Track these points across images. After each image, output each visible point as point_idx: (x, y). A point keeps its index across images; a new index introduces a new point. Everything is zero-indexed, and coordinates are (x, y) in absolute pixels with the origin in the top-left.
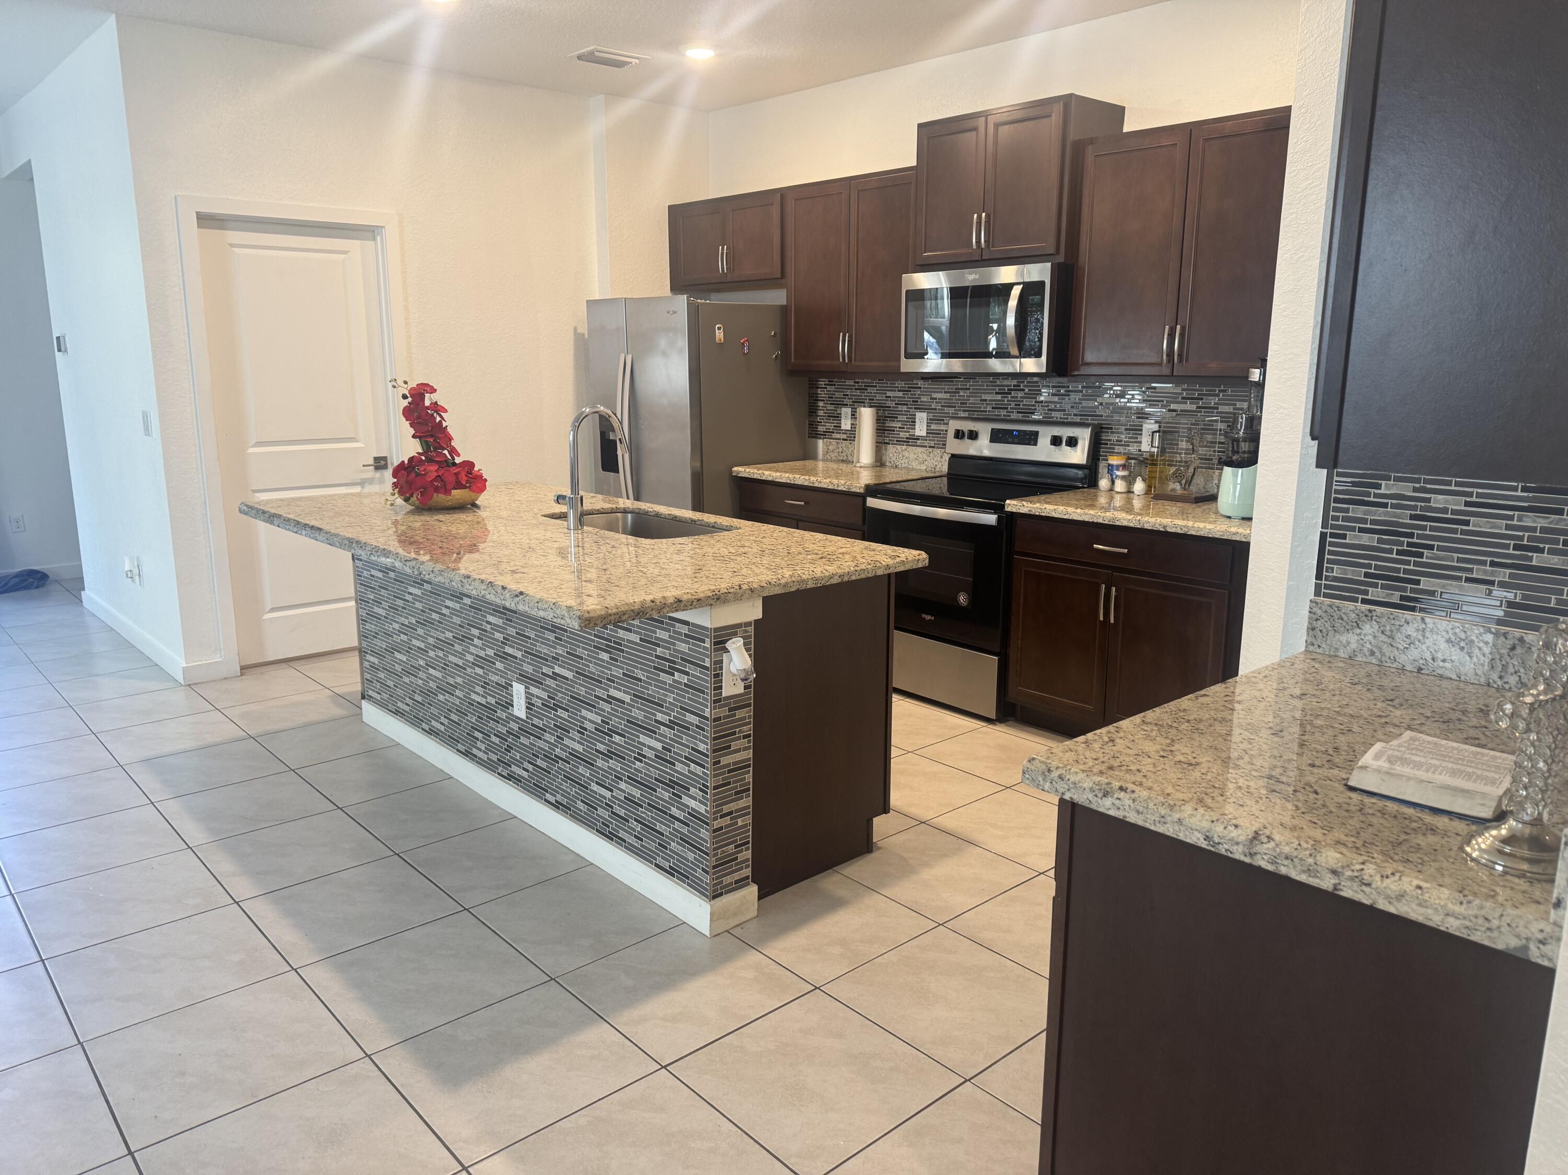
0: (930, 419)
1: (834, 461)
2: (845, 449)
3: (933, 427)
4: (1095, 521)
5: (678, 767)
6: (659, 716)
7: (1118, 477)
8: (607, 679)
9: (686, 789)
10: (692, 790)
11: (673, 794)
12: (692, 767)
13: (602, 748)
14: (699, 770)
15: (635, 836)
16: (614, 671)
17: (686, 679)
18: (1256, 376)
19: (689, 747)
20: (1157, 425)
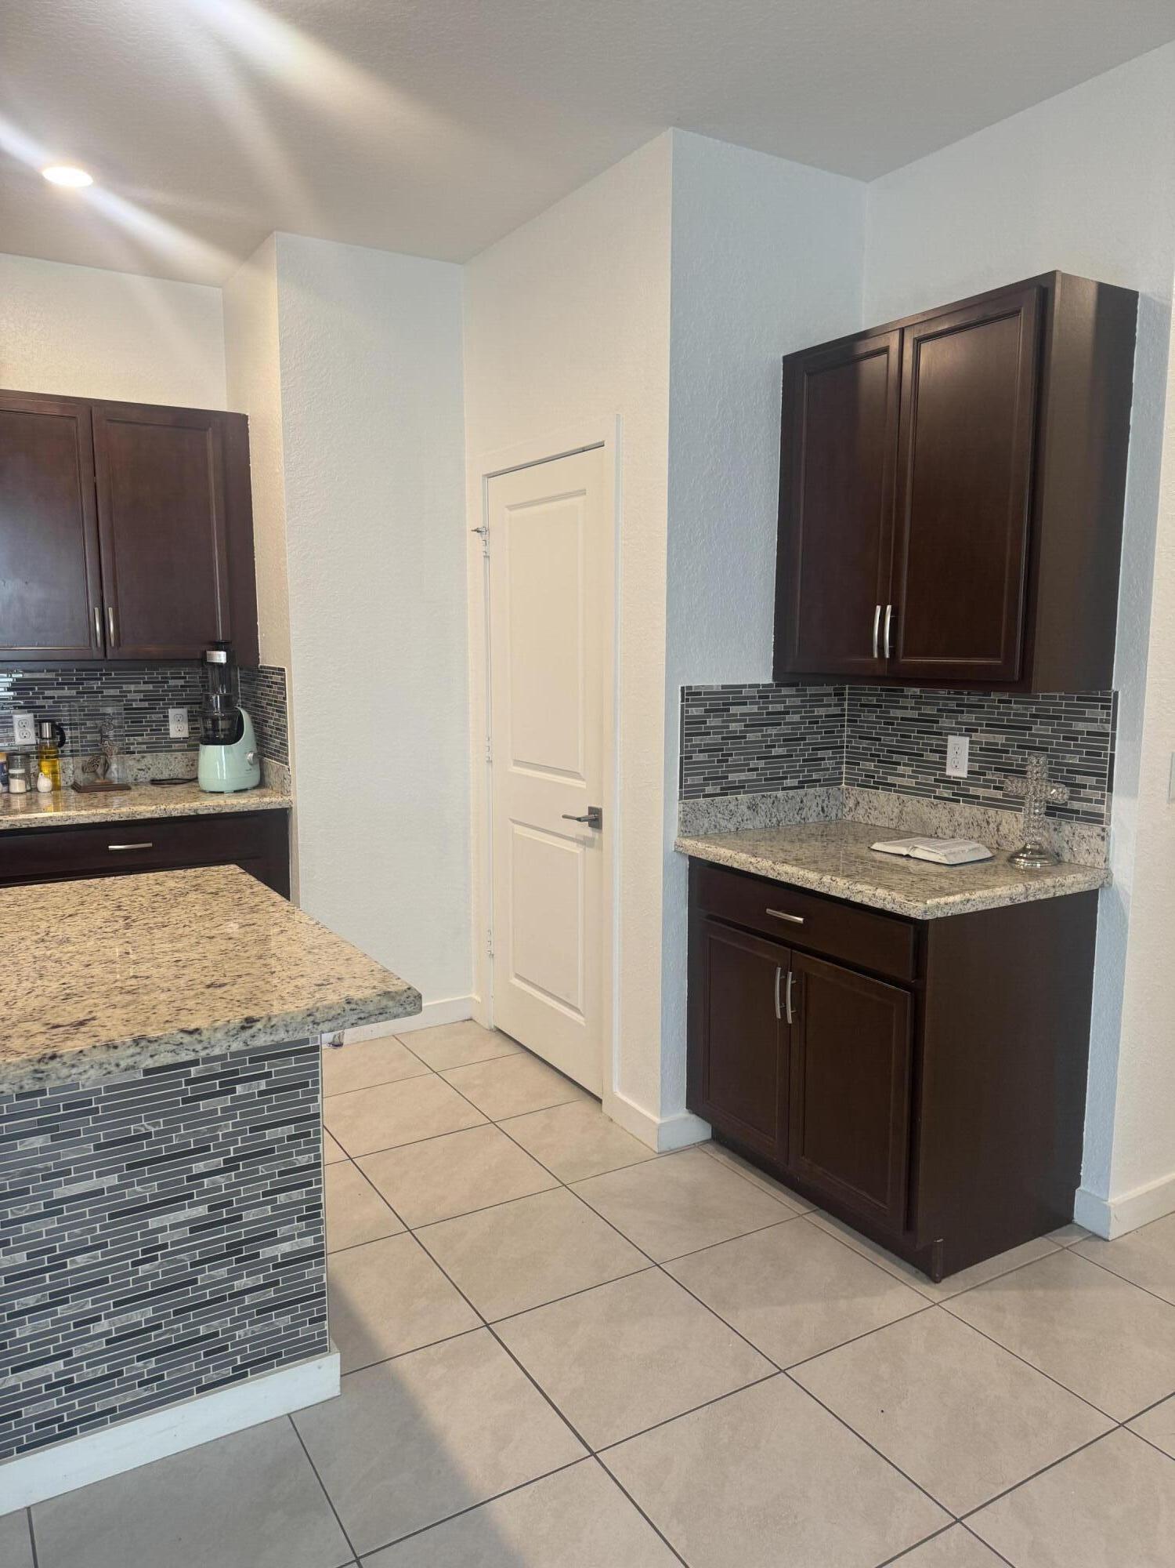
5: (248, 1216)
6: (198, 1168)
7: (13, 776)
8: (44, 1178)
9: (270, 1237)
10: (281, 1231)
11: (238, 1261)
12: (281, 1198)
13: (31, 1301)
14: (297, 1195)
15: (141, 1384)
16: (68, 1155)
17: (263, 1085)
18: (221, 657)
19: (272, 1176)
20: (31, 715)
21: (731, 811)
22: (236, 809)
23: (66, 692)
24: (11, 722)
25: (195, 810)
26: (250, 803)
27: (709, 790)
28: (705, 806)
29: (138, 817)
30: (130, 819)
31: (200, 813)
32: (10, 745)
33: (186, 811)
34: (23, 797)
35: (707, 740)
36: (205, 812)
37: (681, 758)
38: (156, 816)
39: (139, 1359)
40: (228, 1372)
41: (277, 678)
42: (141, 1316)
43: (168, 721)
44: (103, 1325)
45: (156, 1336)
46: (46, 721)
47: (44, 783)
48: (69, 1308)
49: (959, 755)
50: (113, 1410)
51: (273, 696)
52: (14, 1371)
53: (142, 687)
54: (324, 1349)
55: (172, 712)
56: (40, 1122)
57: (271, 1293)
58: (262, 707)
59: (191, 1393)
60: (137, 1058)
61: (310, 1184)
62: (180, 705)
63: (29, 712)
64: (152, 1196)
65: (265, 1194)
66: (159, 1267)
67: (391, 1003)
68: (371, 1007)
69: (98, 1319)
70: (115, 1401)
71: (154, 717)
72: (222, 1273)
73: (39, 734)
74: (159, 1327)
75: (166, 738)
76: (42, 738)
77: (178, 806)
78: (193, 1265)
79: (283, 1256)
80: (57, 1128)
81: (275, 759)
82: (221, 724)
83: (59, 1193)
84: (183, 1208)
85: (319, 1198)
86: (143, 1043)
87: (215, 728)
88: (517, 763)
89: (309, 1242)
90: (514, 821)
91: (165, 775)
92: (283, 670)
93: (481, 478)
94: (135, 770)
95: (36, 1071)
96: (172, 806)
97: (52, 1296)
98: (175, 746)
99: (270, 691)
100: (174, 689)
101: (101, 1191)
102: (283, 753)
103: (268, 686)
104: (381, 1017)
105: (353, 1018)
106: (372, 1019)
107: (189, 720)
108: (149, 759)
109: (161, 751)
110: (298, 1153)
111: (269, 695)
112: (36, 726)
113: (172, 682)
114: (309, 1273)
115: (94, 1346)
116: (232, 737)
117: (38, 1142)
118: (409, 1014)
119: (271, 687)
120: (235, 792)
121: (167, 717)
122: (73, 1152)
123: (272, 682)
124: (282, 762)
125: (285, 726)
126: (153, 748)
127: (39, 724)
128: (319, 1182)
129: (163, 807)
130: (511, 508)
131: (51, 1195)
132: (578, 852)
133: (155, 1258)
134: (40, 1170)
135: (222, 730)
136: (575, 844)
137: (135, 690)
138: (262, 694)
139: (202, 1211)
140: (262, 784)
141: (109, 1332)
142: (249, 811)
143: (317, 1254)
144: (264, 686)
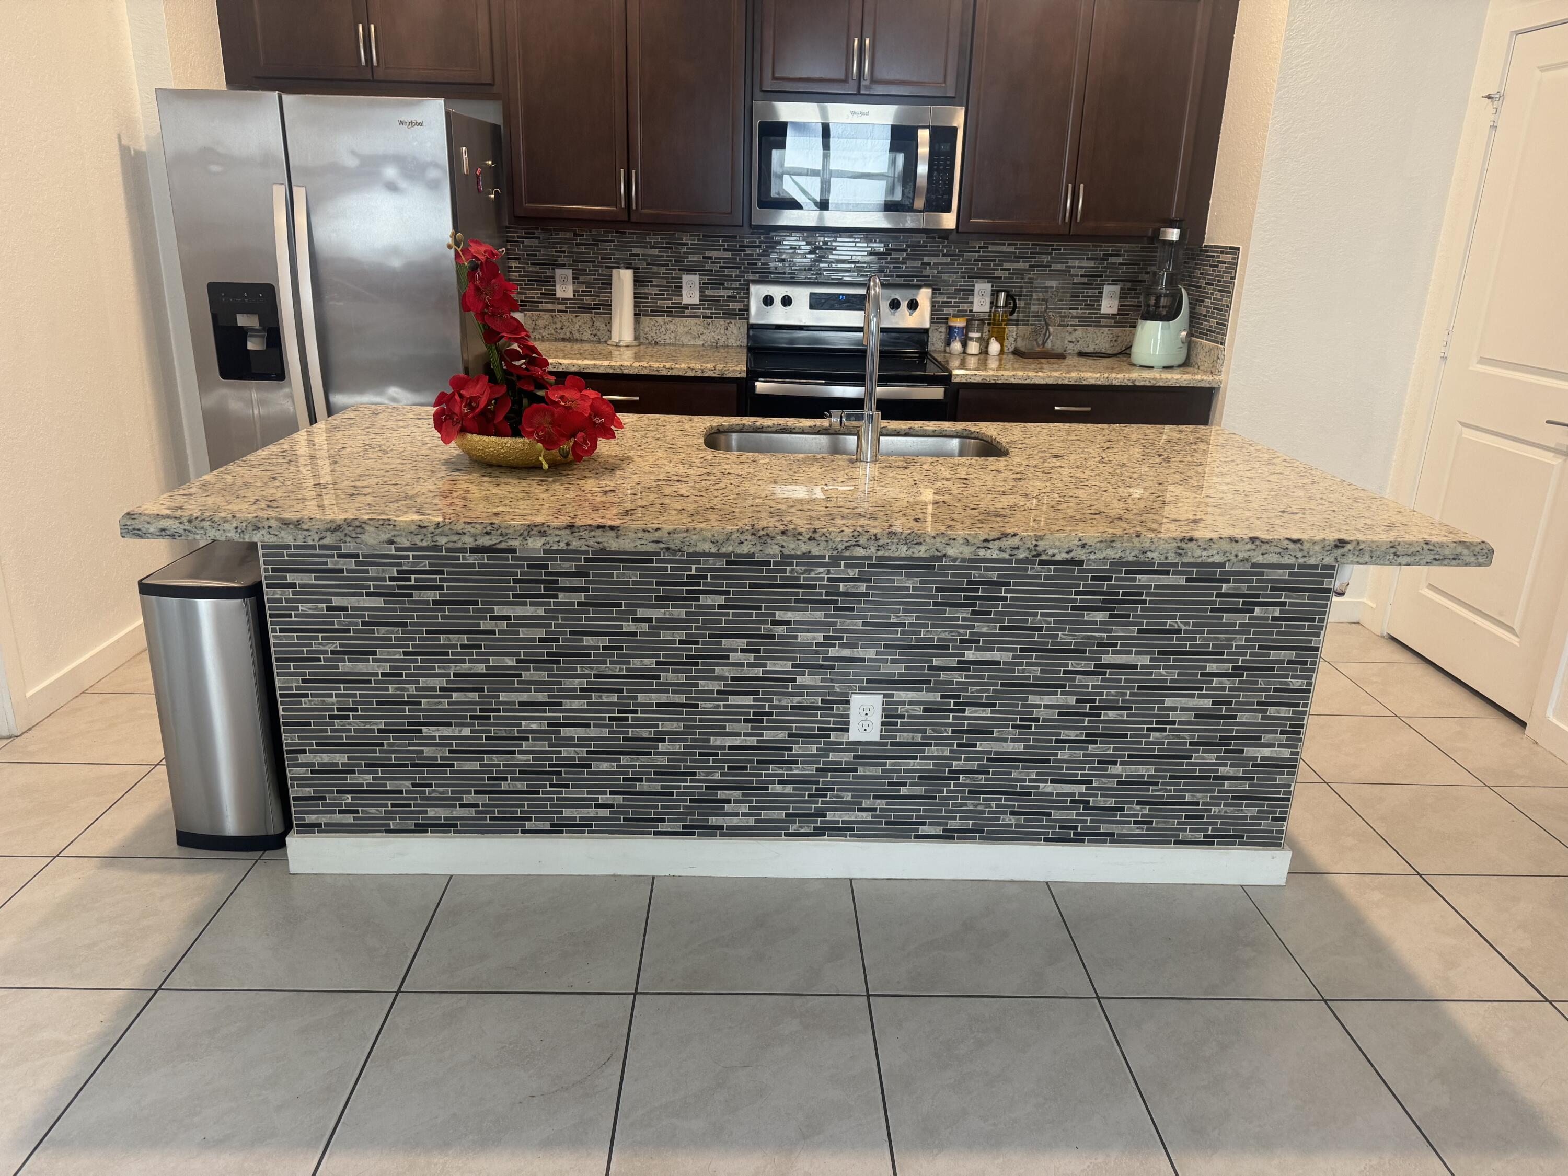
0: (704, 284)
1: (548, 340)
2: (567, 324)
3: (708, 292)
5: (1242, 717)
6: (1212, 667)
7: (971, 339)
8: (1099, 645)
9: (1255, 740)
10: (1266, 738)
11: (1226, 751)
12: (1272, 711)
13: (1072, 734)
14: (1285, 711)
15: (1136, 823)
16: (1118, 631)
17: (1277, 612)
18: (1173, 235)
19: (1269, 690)
20: (990, 285)
22: (1169, 384)
23: (1021, 265)
24: (973, 290)
25: (1133, 381)
26: (1182, 379)
29: (1084, 383)
30: (1077, 383)
31: (1138, 384)
32: (971, 311)
33: (1126, 381)
34: (977, 358)
36: (1142, 384)
38: (1099, 383)
39: (1138, 803)
40: (1200, 836)
41: (1228, 258)
42: (1146, 771)
43: (1101, 297)
44: (1117, 769)
45: (1153, 790)
46: (1002, 291)
47: (994, 347)
48: (1097, 748)
50: (1112, 835)
51: (1216, 276)
52: (1053, 781)
53: (1086, 263)
54: (1279, 845)
55: (1107, 289)
56: (1104, 601)
57: (1246, 786)
58: (1200, 287)
59: (1169, 843)
60: (1252, 553)
61: (1297, 705)
62: (1115, 282)
63: (988, 282)
64: (1172, 681)
65: (1259, 704)
66: (1166, 737)
67: (1465, 552)
68: (1447, 552)
69: (1115, 763)
70: (1116, 829)
71: (1091, 292)
72: (1212, 757)
73: (994, 303)
74: (1157, 784)
75: (1097, 314)
76: (997, 307)
77: (1119, 376)
78: (1191, 744)
79: (1263, 758)
80: (1113, 609)
81: (1207, 339)
82: (1163, 301)
83: (1108, 659)
84: (1193, 696)
85: (1303, 719)
86: (1257, 543)
87: (1157, 305)
89: (1286, 753)
91: (1091, 349)
92: (1238, 249)
93: (1509, 34)
94: (1066, 342)
95: (1179, 548)
96: (1114, 375)
97: (1087, 735)
98: (1104, 322)
99: (1214, 271)
100: (1112, 266)
101: (1135, 666)
102: (1219, 333)
103: (1211, 266)
104: (1454, 562)
105: (1429, 558)
106: (1446, 562)
107: (1120, 298)
108: (1080, 332)
109: (1090, 326)
110: (1294, 677)
111: (1212, 275)
112: (992, 295)
113: (1111, 259)
114: (1280, 779)
115: (1109, 782)
116: (1170, 316)
117: (1100, 616)
118: (1480, 565)
119: (1217, 266)
120: (1164, 368)
121: (1102, 293)
122: (1122, 631)
123: (1218, 262)
124: (1217, 342)
125: (1229, 307)
126: (1085, 322)
127: (995, 294)
128: (1306, 705)
129: (1106, 375)
130: (1543, 69)
131: (1100, 659)
132: (1554, 463)
133: (1164, 730)
134: (1095, 638)
135: (1163, 307)
136: (1552, 454)
137: (1079, 265)
138: (1202, 274)
139: (1207, 703)
140: (1186, 364)
141: (1120, 776)
142: (1180, 387)
143: (1290, 765)
144: (1206, 265)
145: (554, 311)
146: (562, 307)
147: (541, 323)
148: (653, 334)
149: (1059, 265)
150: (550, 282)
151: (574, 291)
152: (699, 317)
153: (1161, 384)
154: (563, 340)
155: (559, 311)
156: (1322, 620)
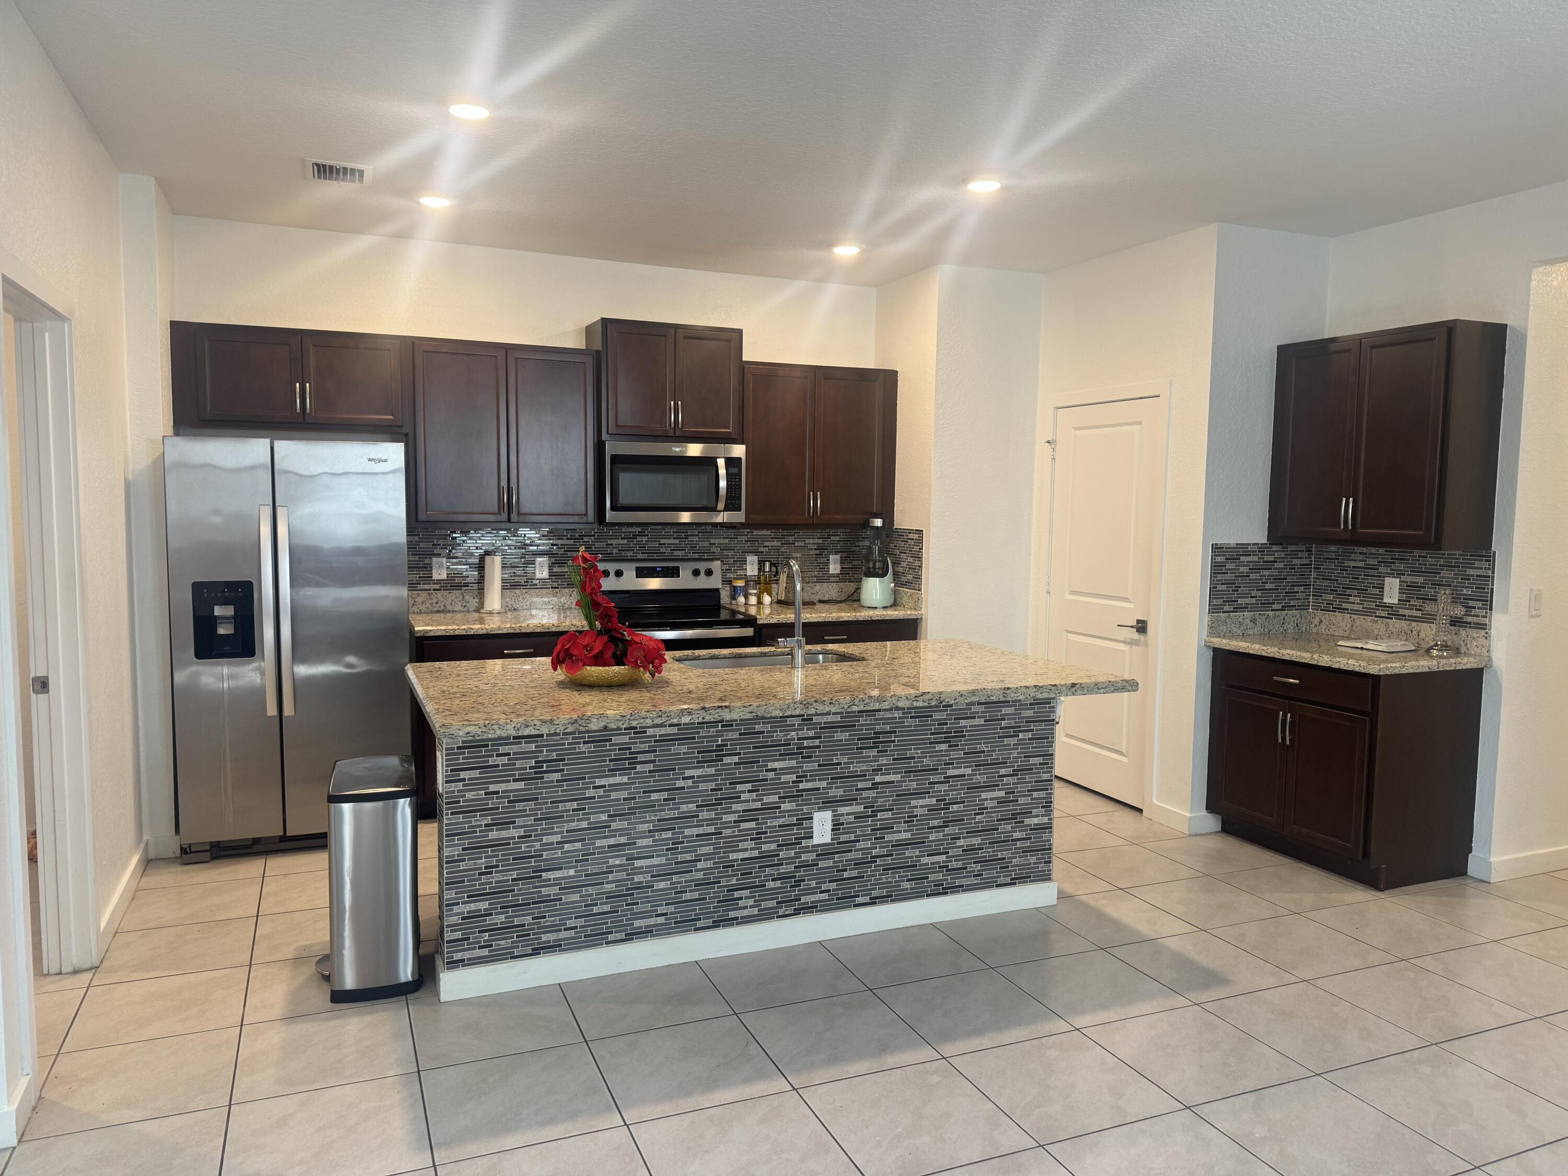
0: (552, 563)
1: (425, 613)
2: (441, 599)
3: (555, 569)
4: (826, 620)
5: (1021, 800)
6: (1003, 771)
7: (751, 594)
8: (945, 764)
9: (1028, 814)
10: (1034, 812)
11: (1016, 823)
12: (1035, 794)
13: (935, 823)
14: (1042, 794)
15: (974, 876)
16: (954, 755)
18: (878, 522)
19: (1031, 782)
20: (757, 557)
21: (1240, 622)
22: (892, 618)
23: (776, 543)
24: (746, 561)
25: (871, 617)
26: (898, 614)
27: (1226, 608)
28: (1224, 618)
29: (842, 620)
30: (838, 620)
31: (874, 619)
32: (746, 575)
33: (865, 617)
34: (756, 607)
35: (1227, 577)
36: (876, 618)
37: (1210, 588)
38: (851, 619)
39: (975, 863)
40: (1008, 880)
41: (916, 536)
42: (976, 841)
43: (829, 563)
44: (961, 842)
45: (982, 853)
46: (767, 561)
47: (767, 599)
48: (950, 830)
49: (1392, 591)
50: (962, 886)
51: (907, 547)
52: (928, 855)
53: (816, 541)
54: (1050, 879)
55: (832, 557)
56: (945, 737)
57: (1028, 843)
58: (896, 555)
59: (992, 887)
61: (1047, 789)
62: (836, 553)
63: (755, 555)
64: (984, 782)
65: (1029, 791)
66: (984, 818)
67: (1127, 684)
68: (1119, 685)
69: (959, 838)
70: (964, 882)
71: (822, 560)
72: (1009, 827)
73: (761, 569)
74: (982, 849)
75: (827, 574)
76: (764, 572)
77: (862, 614)
78: (998, 820)
79: (1035, 825)
80: (950, 742)
81: (906, 588)
82: (878, 565)
83: (951, 772)
84: (994, 790)
85: (1051, 798)
87: (874, 567)
88: (1073, 593)
89: (1045, 820)
90: (1068, 632)
91: (826, 598)
92: (922, 531)
93: (1053, 409)
94: (810, 594)
96: (859, 614)
97: (944, 822)
98: (832, 579)
99: (906, 544)
100: (833, 542)
101: (964, 776)
102: (916, 584)
103: (902, 541)
104: (1123, 690)
105: (1112, 689)
106: (1120, 691)
107: (841, 563)
108: (818, 587)
109: (824, 582)
110: (1044, 773)
111: (904, 547)
112: (759, 564)
113: (833, 538)
114: (1045, 836)
115: (958, 851)
116: (883, 575)
117: (944, 747)
118: (1134, 691)
119: (908, 542)
120: (883, 608)
121: (829, 560)
122: (956, 754)
123: (907, 539)
124: (916, 590)
125: (920, 567)
126: (820, 580)
127: (761, 563)
128: (1051, 789)
129: (854, 614)
130: (1076, 430)
131: (946, 773)
132: (1125, 649)
133: (982, 813)
134: (943, 760)
135: (878, 568)
136: (1123, 644)
137: (812, 541)
138: (895, 546)
139: (1002, 794)
140: (895, 605)
141: (963, 846)
142: (899, 619)
143: (1048, 827)
144: (899, 541)
145: (430, 590)
146: (437, 586)
147: (419, 600)
148: (513, 603)
149: (800, 543)
150: (428, 568)
151: (447, 574)
152: (549, 588)
153: (888, 618)
154: (438, 612)
155: (434, 590)
156: (1052, 738)
